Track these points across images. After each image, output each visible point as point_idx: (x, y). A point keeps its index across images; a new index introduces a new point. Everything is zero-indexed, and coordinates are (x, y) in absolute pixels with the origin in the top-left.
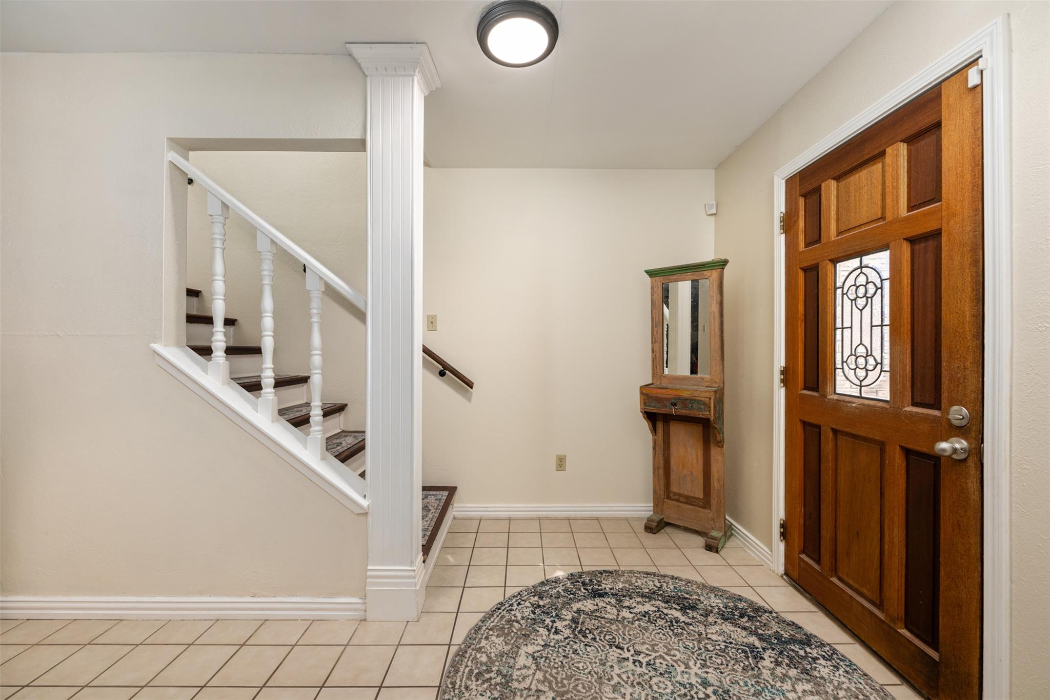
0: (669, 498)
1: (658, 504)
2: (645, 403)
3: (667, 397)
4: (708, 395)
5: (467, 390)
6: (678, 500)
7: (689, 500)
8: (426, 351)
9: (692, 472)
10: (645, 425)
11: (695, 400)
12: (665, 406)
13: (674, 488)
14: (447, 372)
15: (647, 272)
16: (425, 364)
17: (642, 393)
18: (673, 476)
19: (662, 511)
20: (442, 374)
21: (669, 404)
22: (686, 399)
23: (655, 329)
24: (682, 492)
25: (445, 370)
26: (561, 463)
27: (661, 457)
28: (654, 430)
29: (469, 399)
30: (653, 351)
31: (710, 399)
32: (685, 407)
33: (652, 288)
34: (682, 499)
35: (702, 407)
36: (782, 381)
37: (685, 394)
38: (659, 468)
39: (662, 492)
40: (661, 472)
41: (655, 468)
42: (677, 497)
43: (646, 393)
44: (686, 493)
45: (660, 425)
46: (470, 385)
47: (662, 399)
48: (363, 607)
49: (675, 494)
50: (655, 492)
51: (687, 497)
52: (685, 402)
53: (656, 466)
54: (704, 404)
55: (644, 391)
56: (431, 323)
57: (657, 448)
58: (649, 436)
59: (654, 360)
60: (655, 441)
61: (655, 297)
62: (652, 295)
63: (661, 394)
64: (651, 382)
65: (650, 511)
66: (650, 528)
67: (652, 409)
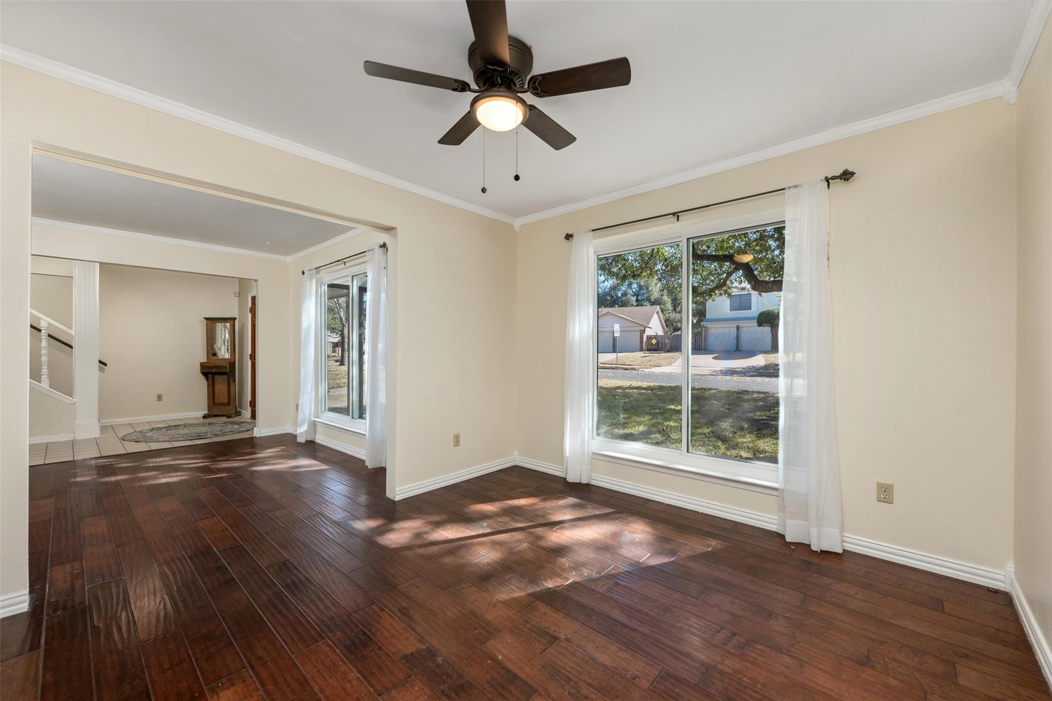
0: (214, 405)
1: (209, 408)
2: (201, 369)
3: (209, 366)
4: (226, 364)
5: (103, 368)
6: (218, 405)
7: (223, 404)
9: (223, 393)
10: (203, 378)
11: (223, 366)
13: (216, 401)
15: (205, 318)
17: (201, 365)
18: (216, 397)
19: (212, 411)
21: (211, 368)
23: (208, 341)
24: (219, 402)
26: (160, 398)
27: (211, 390)
28: (207, 379)
29: (104, 372)
30: (207, 349)
32: (218, 369)
33: (207, 324)
35: (227, 367)
36: (250, 358)
37: (217, 364)
39: (211, 404)
40: (211, 396)
41: (208, 395)
43: (203, 366)
45: (210, 376)
48: (73, 436)
50: (208, 405)
51: (221, 403)
52: (218, 367)
57: (209, 387)
58: (206, 383)
59: (207, 353)
60: (208, 385)
61: (208, 328)
62: (207, 327)
63: (207, 365)
64: (206, 361)
65: (206, 412)
66: (205, 417)
67: (205, 371)
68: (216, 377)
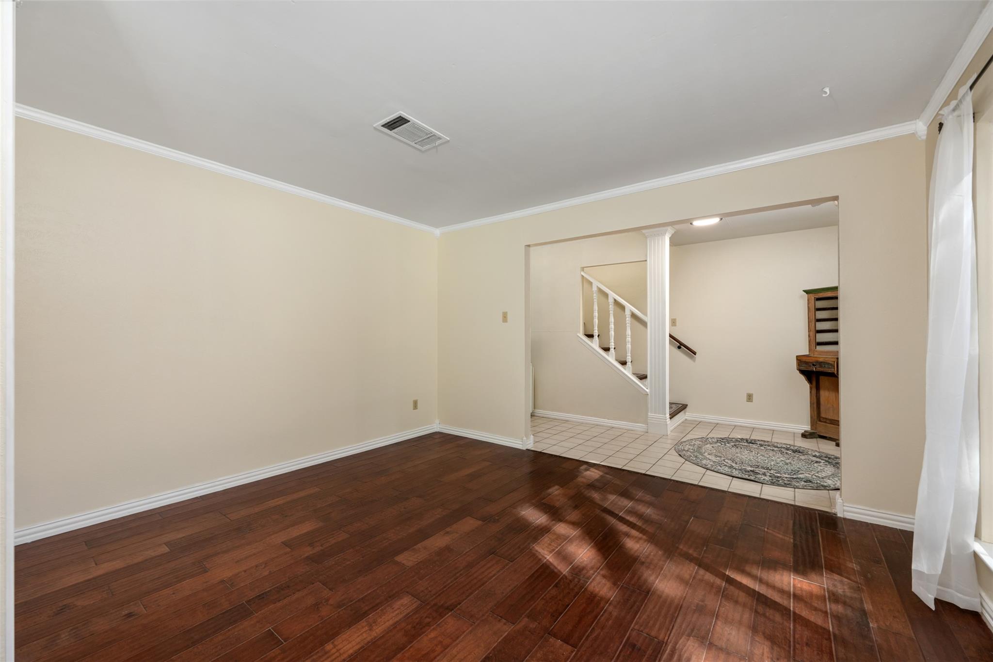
0: (820, 420)
1: (813, 424)
2: (799, 365)
3: (811, 361)
4: (833, 360)
5: (693, 357)
6: (825, 422)
7: (832, 422)
8: (671, 336)
9: (832, 405)
10: (802, 378)
11: (826, 363)
12: (810, 366)
13: (823, 415)
14: (682, 347)
15: (804, 291)
16: (670, 343)
17: (797, 359)
18: (822, 408)
19: (816, 428)
20: (679, 348)
22: (822, 362)
23: (810, 324)
24: (827, 417)
25: (681, 346)
26: (750, 398)
27: (815, 397)
28: (809, 381)
29: (694, 361)
30: (809, 336)
31: (834, 362)
32: (821, 366)
33: (808, 300)
34: (828, 422)
35: (830, 366)
37: (821, 360)
38: (813, 404)
39: (816, 417)
40: (815, 406)
41: (811, 404)
42: (825, 420)
43: (801, 360)
44: (830, 418)
45: (814, 379)
46: (695, 353)
47: (808, 362)
48: (647, 428)
49: (824, 418)
50: (811, 417)
51: (831, 420)
52: (821, 364)
53: (812, 402)
54: (831, 365)
55: (799, 358)
56: (673, 322)
57: (812, 392)
59: (810, 342)
60: (811, 388)
61: (810, 305)
62: (808, 304)
63: (808, 360)
64: (808, 354)
65: (808, 428)
66: (804, 435)
67: (803, 368)
68: (822, 378)
